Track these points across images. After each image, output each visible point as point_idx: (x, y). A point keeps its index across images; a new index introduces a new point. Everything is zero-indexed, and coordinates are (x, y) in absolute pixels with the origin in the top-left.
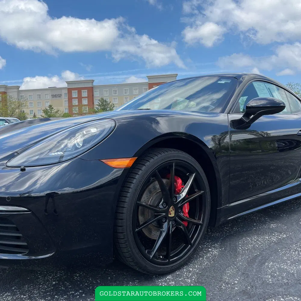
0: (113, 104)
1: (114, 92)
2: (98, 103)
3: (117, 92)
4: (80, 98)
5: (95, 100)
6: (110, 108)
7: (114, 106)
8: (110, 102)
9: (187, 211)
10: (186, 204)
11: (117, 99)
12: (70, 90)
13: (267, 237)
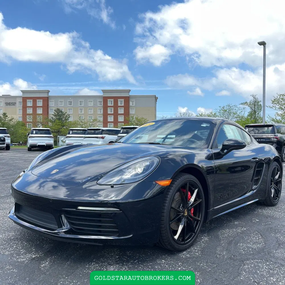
0: (69, 115)
1: (69, 103)
2: (54, 113)
3: (72, 103)
4: (35, 107)
5: (49, 110)
6: (66, 118)
7: (69, 117)
8: (66, 113)
9: (192, 212)
10: (192, 209)
11: (72, 110)
12: (25, 99)
13: (235, 230)
